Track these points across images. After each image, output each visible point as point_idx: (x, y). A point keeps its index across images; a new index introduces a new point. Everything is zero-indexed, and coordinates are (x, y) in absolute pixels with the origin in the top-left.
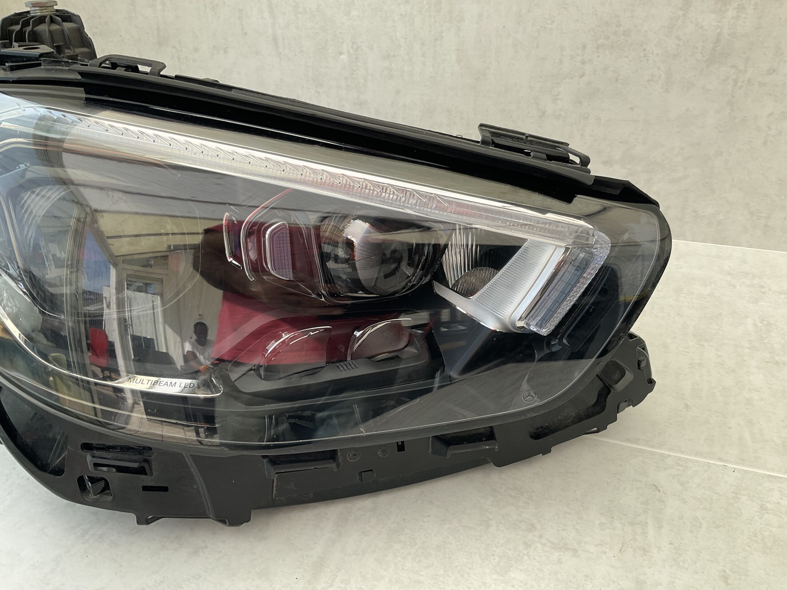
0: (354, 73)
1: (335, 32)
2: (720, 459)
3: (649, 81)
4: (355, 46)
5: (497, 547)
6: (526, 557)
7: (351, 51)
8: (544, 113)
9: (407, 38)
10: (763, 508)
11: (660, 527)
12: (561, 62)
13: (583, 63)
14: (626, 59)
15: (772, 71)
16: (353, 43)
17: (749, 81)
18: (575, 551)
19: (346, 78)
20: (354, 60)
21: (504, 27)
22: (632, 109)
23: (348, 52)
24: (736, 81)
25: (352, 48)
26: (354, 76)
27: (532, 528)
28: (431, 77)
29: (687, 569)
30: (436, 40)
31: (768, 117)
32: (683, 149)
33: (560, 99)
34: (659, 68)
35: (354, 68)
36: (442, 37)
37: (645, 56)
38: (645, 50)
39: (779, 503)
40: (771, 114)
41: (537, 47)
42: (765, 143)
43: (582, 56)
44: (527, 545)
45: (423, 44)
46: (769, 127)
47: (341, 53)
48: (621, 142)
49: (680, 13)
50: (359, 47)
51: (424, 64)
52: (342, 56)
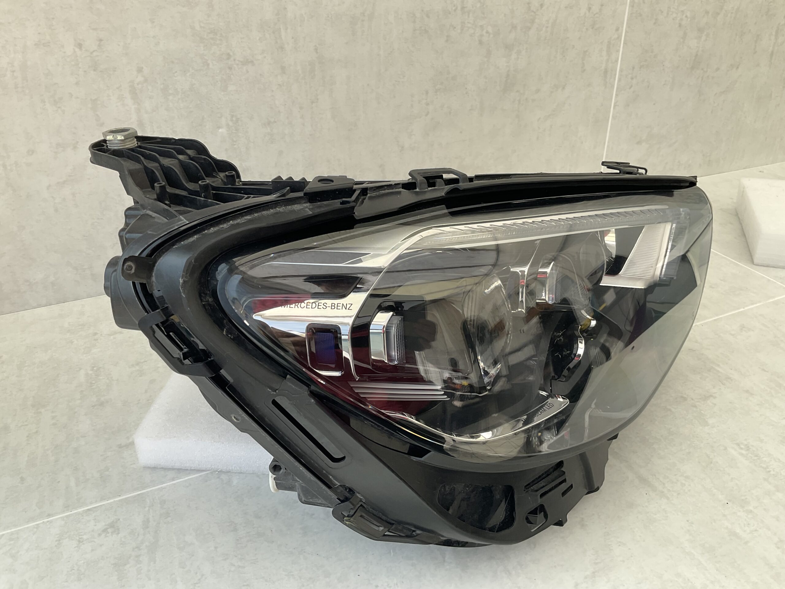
0: (235, 143)
1: (211, 108)
3: (470, 110)
4: (234, 119)
5: (687, 416)
6: (702, 412)
7: (231, 124)
8: (403, 147)
9: (286, 105)
10: (732, 335)
11: (718, 365)
12: (412, 106)
13: (427, 104)
14: (455, 97)
15: (538, 91)
16: (232, 116)
17: (527, 99)
19: (226, 150)
20: (234, 131)
21: (368, 85)
22: (461, 132)
23: (228, 125)
24: (519, 101)
25: (232, 120)
26: (235, 146)
27: (684, 398)
28: (311, 135)
29: (750, 375)
30: (312, 102)
31: (538, 121)
33: (413, 135)
34: (476, 100)
35: (235, 139)
36: (318, 99)
37: (466, 93)
38: (466, 89)
39: (733, 330)
40: (540, 118)
41: (394, 97)
42: (538, 138)
43: (426, 99)
44: (695, 406)
45: (301, 108)
46: (539, 127)
49: (486, 59)
50: (239, 118)
51: (303, 125)
52: (220, 130)
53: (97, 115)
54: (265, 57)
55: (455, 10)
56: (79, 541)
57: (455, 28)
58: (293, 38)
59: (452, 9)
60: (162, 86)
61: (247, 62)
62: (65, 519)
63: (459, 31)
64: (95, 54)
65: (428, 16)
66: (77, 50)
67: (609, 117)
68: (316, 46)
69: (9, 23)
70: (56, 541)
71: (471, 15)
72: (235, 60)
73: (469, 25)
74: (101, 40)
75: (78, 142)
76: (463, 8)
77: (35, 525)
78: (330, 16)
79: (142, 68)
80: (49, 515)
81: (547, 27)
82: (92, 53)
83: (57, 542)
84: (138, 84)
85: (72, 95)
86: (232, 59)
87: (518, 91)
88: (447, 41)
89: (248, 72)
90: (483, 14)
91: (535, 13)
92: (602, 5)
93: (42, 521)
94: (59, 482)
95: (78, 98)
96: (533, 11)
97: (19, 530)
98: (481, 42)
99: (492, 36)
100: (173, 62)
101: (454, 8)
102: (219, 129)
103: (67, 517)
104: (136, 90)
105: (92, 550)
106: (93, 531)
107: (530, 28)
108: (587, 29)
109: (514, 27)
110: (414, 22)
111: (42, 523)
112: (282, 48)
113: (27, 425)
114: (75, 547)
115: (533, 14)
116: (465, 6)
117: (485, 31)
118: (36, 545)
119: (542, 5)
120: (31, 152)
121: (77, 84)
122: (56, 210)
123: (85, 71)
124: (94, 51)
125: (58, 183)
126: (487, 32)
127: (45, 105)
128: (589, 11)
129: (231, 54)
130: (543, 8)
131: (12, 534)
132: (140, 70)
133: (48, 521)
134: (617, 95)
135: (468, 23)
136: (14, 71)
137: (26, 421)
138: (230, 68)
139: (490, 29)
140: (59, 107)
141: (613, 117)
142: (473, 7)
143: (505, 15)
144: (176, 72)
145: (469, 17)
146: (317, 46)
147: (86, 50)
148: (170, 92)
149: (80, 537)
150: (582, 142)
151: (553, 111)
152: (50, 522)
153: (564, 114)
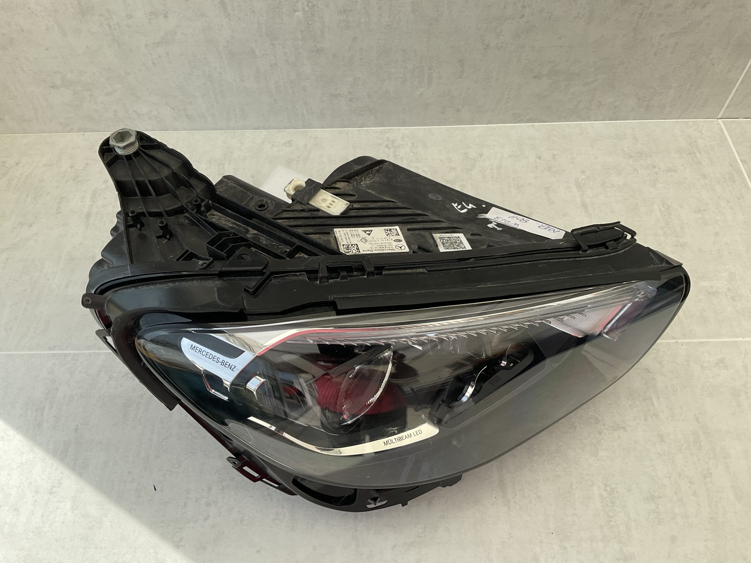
0: (310, 26)
2: (673, 338)
3: (576, 17)
4: (310, 5)
5: (585, 440)
6: (602, 441)
7: (307, 8)
8: (488, 46)
10: (702, 367)
11: (659, 398)
12: (505, 7)
13: (524, 7)
14: (559, 3)
15: (668, 6)
17: (651, 13)
18: (624, 428)
19: (302, 31)
20: (310, 16)
22: (560, 38)
23: (304, 10)
24: (641, 14)
25: (308, 6)
26: (311, 29)
27: (597, 421)
28: (387, 26)
29: (679, 420)
31: (660, 37)
32: (595, 63)
33: (502, 35)
34: (584, 8)
35: (310, 23)
39: (709, 361)
40: (663, 34)
43: (523, 2)
44: (600, 433)
46: (660, 43)
47: (295, 11)
48: (549, 62)
50: (315, 5)
51: (381, 16)
52: (297, 13)
70: (98, 371)
75: (167, 12)
83: (98, 373)
102: (295, 12)
106: (120, 372)
111: (93, 353)
114: (106, 381)
120: (130, 17)
122: (154, 64)
125: (154, 43)
150: (713, 64)
151: (684, 29)
152: (98, 354)
153: (697, 33)
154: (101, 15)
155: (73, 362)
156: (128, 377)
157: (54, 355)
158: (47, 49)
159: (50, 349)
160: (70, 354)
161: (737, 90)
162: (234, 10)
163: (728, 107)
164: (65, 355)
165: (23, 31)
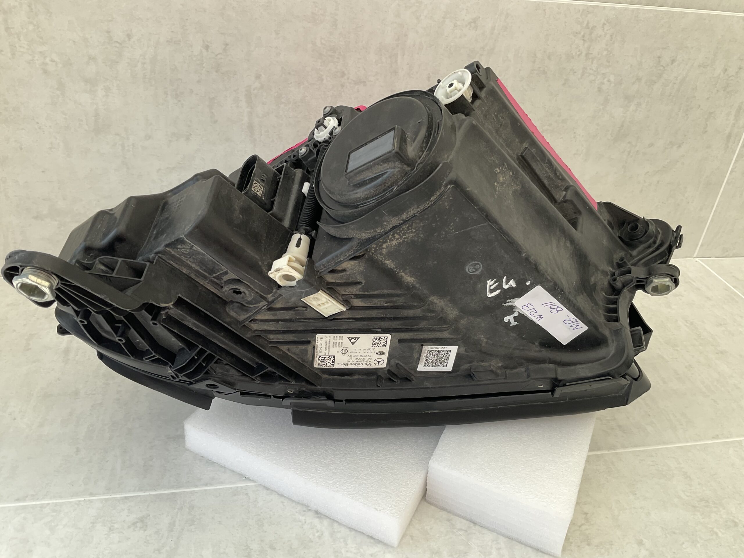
53: (212, 112)
54: (378, 79)
55: (579, 55)
56: (110, 529)
57: (575, 72)
58: (408, 64)
59: (576, 53)
60: (276, 94)
61: (360, 82)
62: (104, 502)
63: (579, 76)
64: (219, 56)
65: (549, 58)
66: (204, 51)
67: (723, 182)
68: (429, 74)
69: (147, 19)
70: (91, 523)
71: (595, 62)
72: (348, 79)
73: (591, 72)
74: (227, 45)
75: (191, 134)
76: (587, 54)
77: (78, 501)
78: (449, 47)
79: (261, 75)
80: (91, 494)
81: (675, 83)
82: (217, 55)
83: (91, 525)
84: (254, 90)
85: (193, 92)
86: (346, 77)
87: (629, 143)
88: (564, 84)
89: (358, 91)
90: (609, 62)
91: (664, 67)
92: (740, 69)
93: (83, 499)
94: (108, 461)
95: (197, 94)
96: (662, 66)
97: (63, 502)
98: (600, 90)
99: (613, 85)
100: (289, 73)
101: (578, 53)
103: (107, 500)
104: (252, 95)
105: (119, 542)
106: (124, 521)
107: (655, 82)
108: (718, 91)
109: (639, 79)
110: (534, 62)
111: (83, 500)
112: (396, 72)
113: (94, 394)
114: (105, 534)
115: (662, 68)
116: (590, 52)
117: (606, 79)
118: (74, 523)
119: (673, 61)
120: (148, 137)
121: (199, 82)
123: (208, 71)
124: (219, 54)
125: (168, 168)
126: (609, 81)
127: (166, 97)
128: (724, 73)
129: (346, 72)
130: (674, 64)
131: (56, 505)
132: (258, 77)
133: (89, 500)
134: (736, 161)
135: (591, 69)
136: (144, 63)
137: (94, 390)
138: (342, 86)
139: (612, 78)
140: (179, 101)
141: (727, 182)
142: (598, 55)
143: (631, 65)
144: (291, 83)
145: (592, 63)
146: (431, 74)
147: (213, 52)
148: (283, 100)
149: (112, 525)
150: (689, 203)
151: (664, 167)
152: (91, 501)
153: (674, 171)
154: (117, 134)
155: (54, 514)
156: (137, 527)
157: (24, 508)
158: (43, 172)
159: (18, 500)
160: (49, 504)
161: (708, 229)
162: (261, 135)
163: (702, 245)
164: (42, 506)
165: (21, 149)
